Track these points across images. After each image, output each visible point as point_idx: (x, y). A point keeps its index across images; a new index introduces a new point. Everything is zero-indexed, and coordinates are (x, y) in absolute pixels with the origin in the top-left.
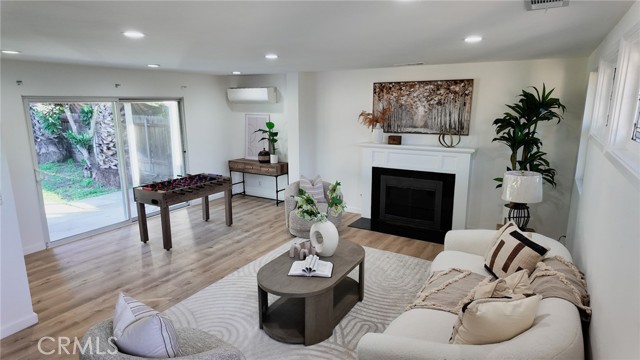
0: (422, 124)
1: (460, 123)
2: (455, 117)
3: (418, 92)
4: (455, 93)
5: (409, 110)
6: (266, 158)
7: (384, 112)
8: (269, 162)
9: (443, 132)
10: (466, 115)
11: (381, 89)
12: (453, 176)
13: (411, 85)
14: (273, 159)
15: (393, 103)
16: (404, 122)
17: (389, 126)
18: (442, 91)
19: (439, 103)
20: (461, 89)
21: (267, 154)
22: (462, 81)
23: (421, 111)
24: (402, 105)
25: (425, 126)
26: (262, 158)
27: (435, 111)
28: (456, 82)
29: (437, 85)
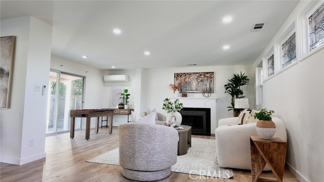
0: (195, 89)
1: (210, 88)
2: (208, 86)
3: (193, 77)
4: (207, 77)
5: (189, 83)
6: (122, 106)
7: (179, 84)
8: (123, 108)
9: (204, 92)
10: (212, 85)
11: (177, 76)
12: (210, 109)
13: (190, 74)
14: (126, 107)
15: (183, 81)
16: (187, 89)
17: (181, 90)
18: (202, 76)
19: (201, 81)
20: (210, 76)
21: (123, 105)
22: (210, 73)
23: (194, 84)
24: (186, 82)
25: (196, 90)
26: (120, 106)
27: (200, 84)
28: (207, 73)
29: (200, 74)
